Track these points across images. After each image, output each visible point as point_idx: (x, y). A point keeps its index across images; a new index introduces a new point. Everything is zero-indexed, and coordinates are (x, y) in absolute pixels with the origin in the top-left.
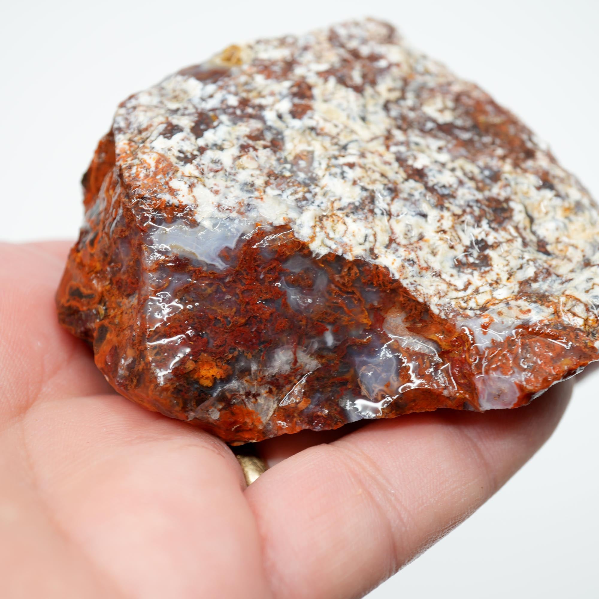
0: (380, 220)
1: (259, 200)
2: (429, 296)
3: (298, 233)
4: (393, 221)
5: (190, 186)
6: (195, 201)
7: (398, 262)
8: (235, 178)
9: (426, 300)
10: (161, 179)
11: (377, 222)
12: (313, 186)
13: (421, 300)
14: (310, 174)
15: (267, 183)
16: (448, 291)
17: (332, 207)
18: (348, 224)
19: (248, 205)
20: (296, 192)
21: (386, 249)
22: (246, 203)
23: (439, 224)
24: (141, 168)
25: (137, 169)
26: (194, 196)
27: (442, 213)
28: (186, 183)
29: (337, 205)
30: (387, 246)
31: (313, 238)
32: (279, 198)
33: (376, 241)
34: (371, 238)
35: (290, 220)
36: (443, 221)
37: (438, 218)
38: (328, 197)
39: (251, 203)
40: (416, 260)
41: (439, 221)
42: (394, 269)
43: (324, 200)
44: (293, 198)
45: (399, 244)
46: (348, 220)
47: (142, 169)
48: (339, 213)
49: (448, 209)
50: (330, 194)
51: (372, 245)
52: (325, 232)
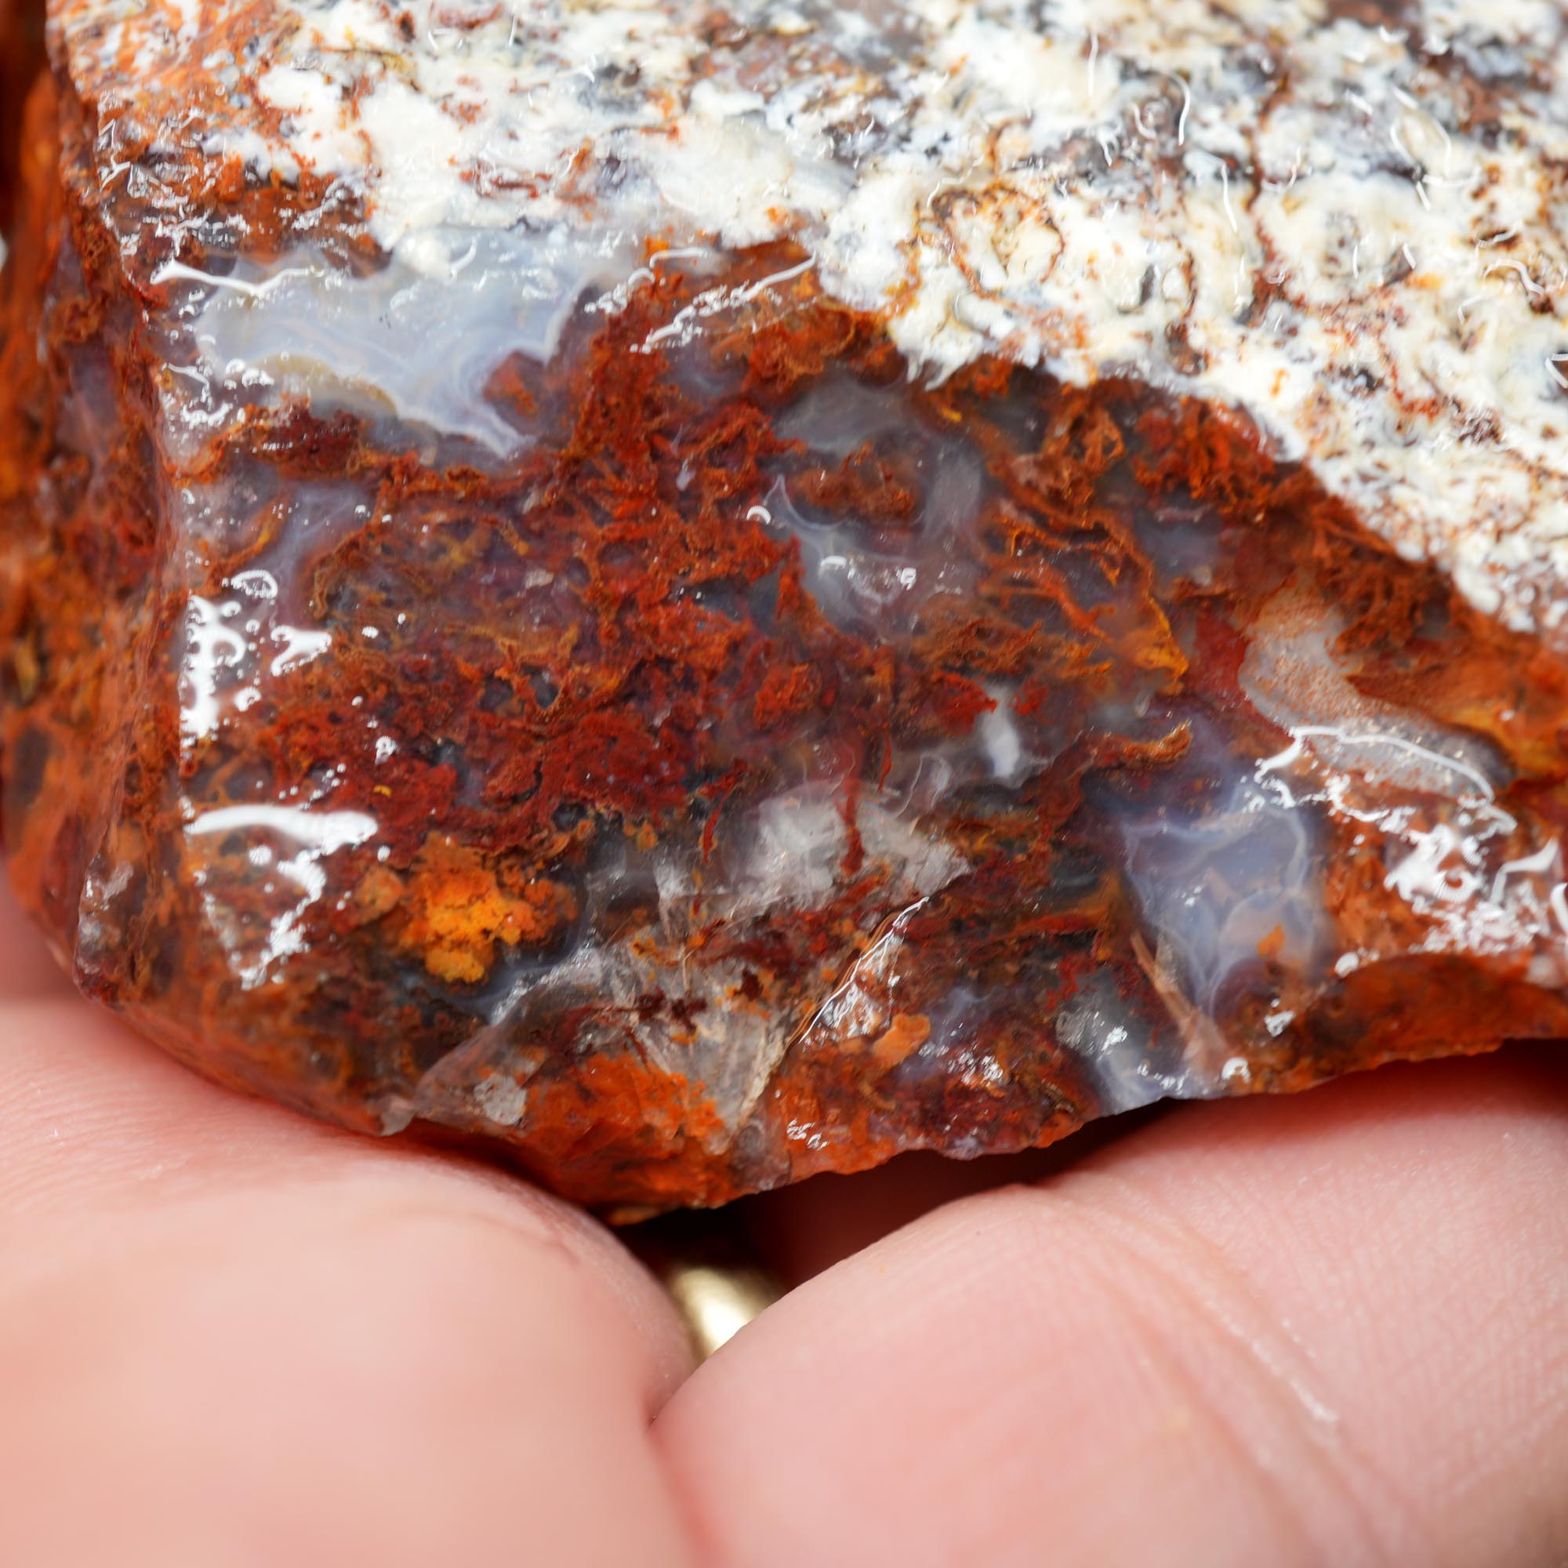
0: (1214, 204)
1: (661, 140)
2: (1447, 531)
3: (838, 273)
4: (1270, 203)
5: (347, 92)
6: (369, 154)
7: (1300, 385)
8: (555, 49)
9: (1435, 547)
10: (221, 67)
11: (1197, 209)
12: (904, 70)
13: (1410, 549)
14: (889, 20)
15: (697, 67)
16: (1533, 505)
17: (993, 154)
18: (1064, 227)
19: (613, 162)
20: (830, 98)
21: (1241, 330)
22: (600, 153)
23: (1479, 208)
24: (142, 30)
25: (125, 35)
26: (363, 135)
27: (1491, 158)
28: (329, 80)
29: (1012, 144)
30: (1248, 317)
31: (906, 293)
32: (756, 125)
33: (1194, 294)
34: (1173, 284)
35: (801, 220)
36: (1496, 193)
37: (1473, 183)
38: (971, 113)
39: (622, 154)
40: (1379, 371)
41: (1477, 194)
42: (1281, 413)
43: (956, 126)
44: (815, 121)
45: (1299, 304)
46: (1064, 208)
47: (147, 36)
48: (1024, 180)
49: (1518, 138)
50: (981, 100)
51: (1176, 312)
52: (963, 268)
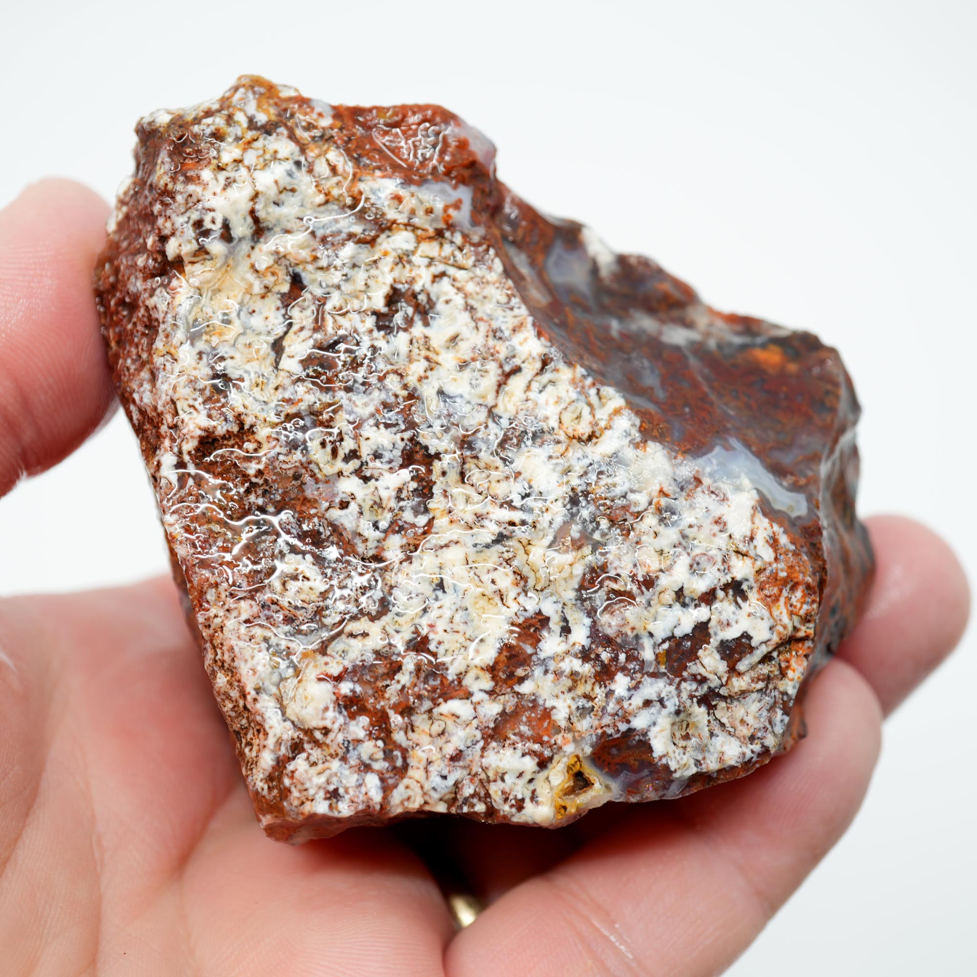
0: (506, 410)
1: (665, 490)
2: (497, 285)
3: (633, 425)
4: (490, 401)
5: (752, 539)
6: (753, 516)
7: (516, 340)
8: (681, 539)
9: (504, 280)
10: (782, 570)
11: (512, 410)
12: (580, 489)
13: (510, 283)
14: (574, 510)
16: (467, 282)
17: (567, 449)
18: (557, 417)
19: (682, 489)
20: (608, 487)
21: (523, 366)
22: (684, 494)
23: (429, 373)
24: (795, 607)
25: (801, 608)
26: (753, 523)
27: (418, 385)
28: (755, 547)
29: (561, 448)
30: (517, 370)
31: (617, 412)
32: (636, 487)
33: (530, 382)
34: (535, 386)
35: (637, 446)
36: (422, 374)
37: (425, 381)
38: (567, 465)
39: (678, 490)
40: (491, 334)
41: (427, 378)
42: (528, 331)
43: (574, 462)
44: (617, 480)
45: (501, 366)
46: (553, 423)
47: (795, 604)
48: (562, 437)
49: (405, 387)
50: (560, 469)
51: (539, 378)
52: (594, 416)
